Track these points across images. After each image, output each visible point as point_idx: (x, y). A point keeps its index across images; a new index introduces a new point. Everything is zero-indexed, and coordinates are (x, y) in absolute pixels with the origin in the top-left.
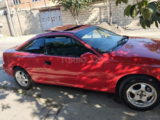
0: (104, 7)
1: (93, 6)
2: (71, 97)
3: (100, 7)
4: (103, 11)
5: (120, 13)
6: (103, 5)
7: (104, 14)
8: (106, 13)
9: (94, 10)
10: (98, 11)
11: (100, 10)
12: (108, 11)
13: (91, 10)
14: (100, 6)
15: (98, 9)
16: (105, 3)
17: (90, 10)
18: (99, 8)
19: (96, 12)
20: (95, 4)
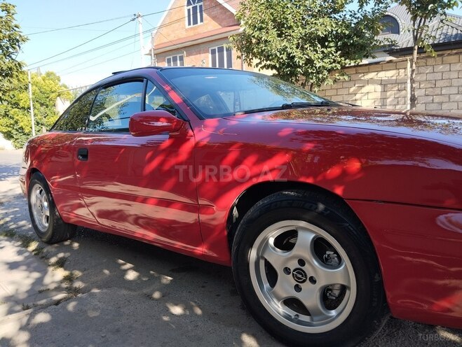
0: (396, 83)
1: (363, 78)
2: (131, 275)
3: (384, 84)
4: (391, 95)
5: (449, 101)
6: (394, 78)
7: (395, 103)
8: (401, 100)
9: (364, 90)
10: (378, 95)
11: (384, 91)
12: (407, 94)
13: (354, 90)
14: (385, 80)
15: (379, 88)
16: (402, 71)
17: (352, 90)
18: (381, 84)
19: (371, 96)
20: (369, 72)
